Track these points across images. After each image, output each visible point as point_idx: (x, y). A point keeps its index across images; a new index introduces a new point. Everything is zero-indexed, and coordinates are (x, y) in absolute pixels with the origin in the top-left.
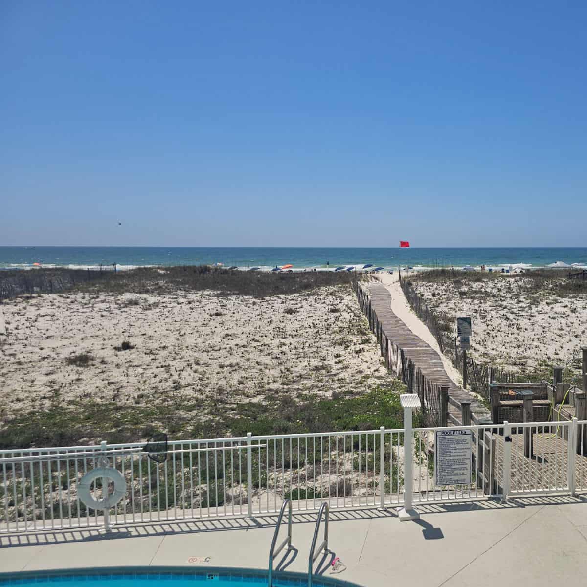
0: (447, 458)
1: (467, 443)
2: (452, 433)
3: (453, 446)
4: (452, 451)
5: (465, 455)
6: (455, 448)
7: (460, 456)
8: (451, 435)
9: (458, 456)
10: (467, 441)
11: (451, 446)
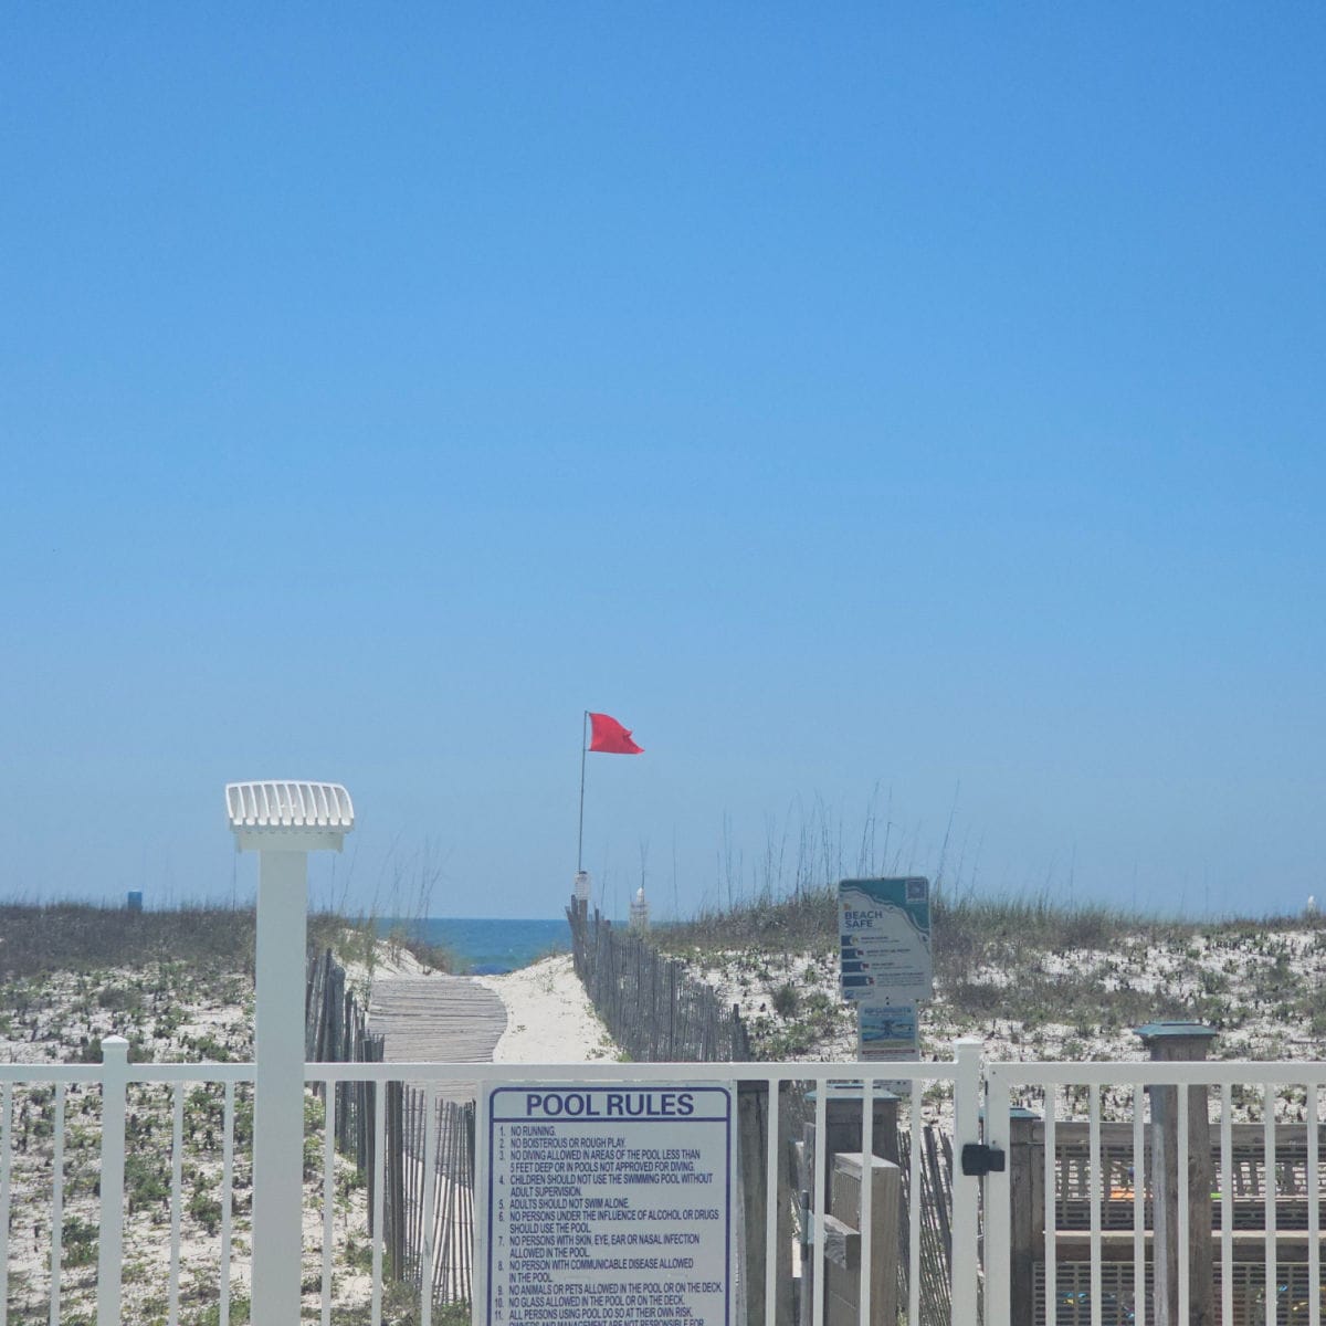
0: (560, 1277)
1: (705, 1178)
2: (599, 1103)
3: (609, 1191)
4: (597, 1227)
5: (683, 1263)
6: (622, 1210)
7: (652, 1264)
8: (594, 1118)
9: (638, 1264)
10: (699, 1167)
11: (590, 1191)
